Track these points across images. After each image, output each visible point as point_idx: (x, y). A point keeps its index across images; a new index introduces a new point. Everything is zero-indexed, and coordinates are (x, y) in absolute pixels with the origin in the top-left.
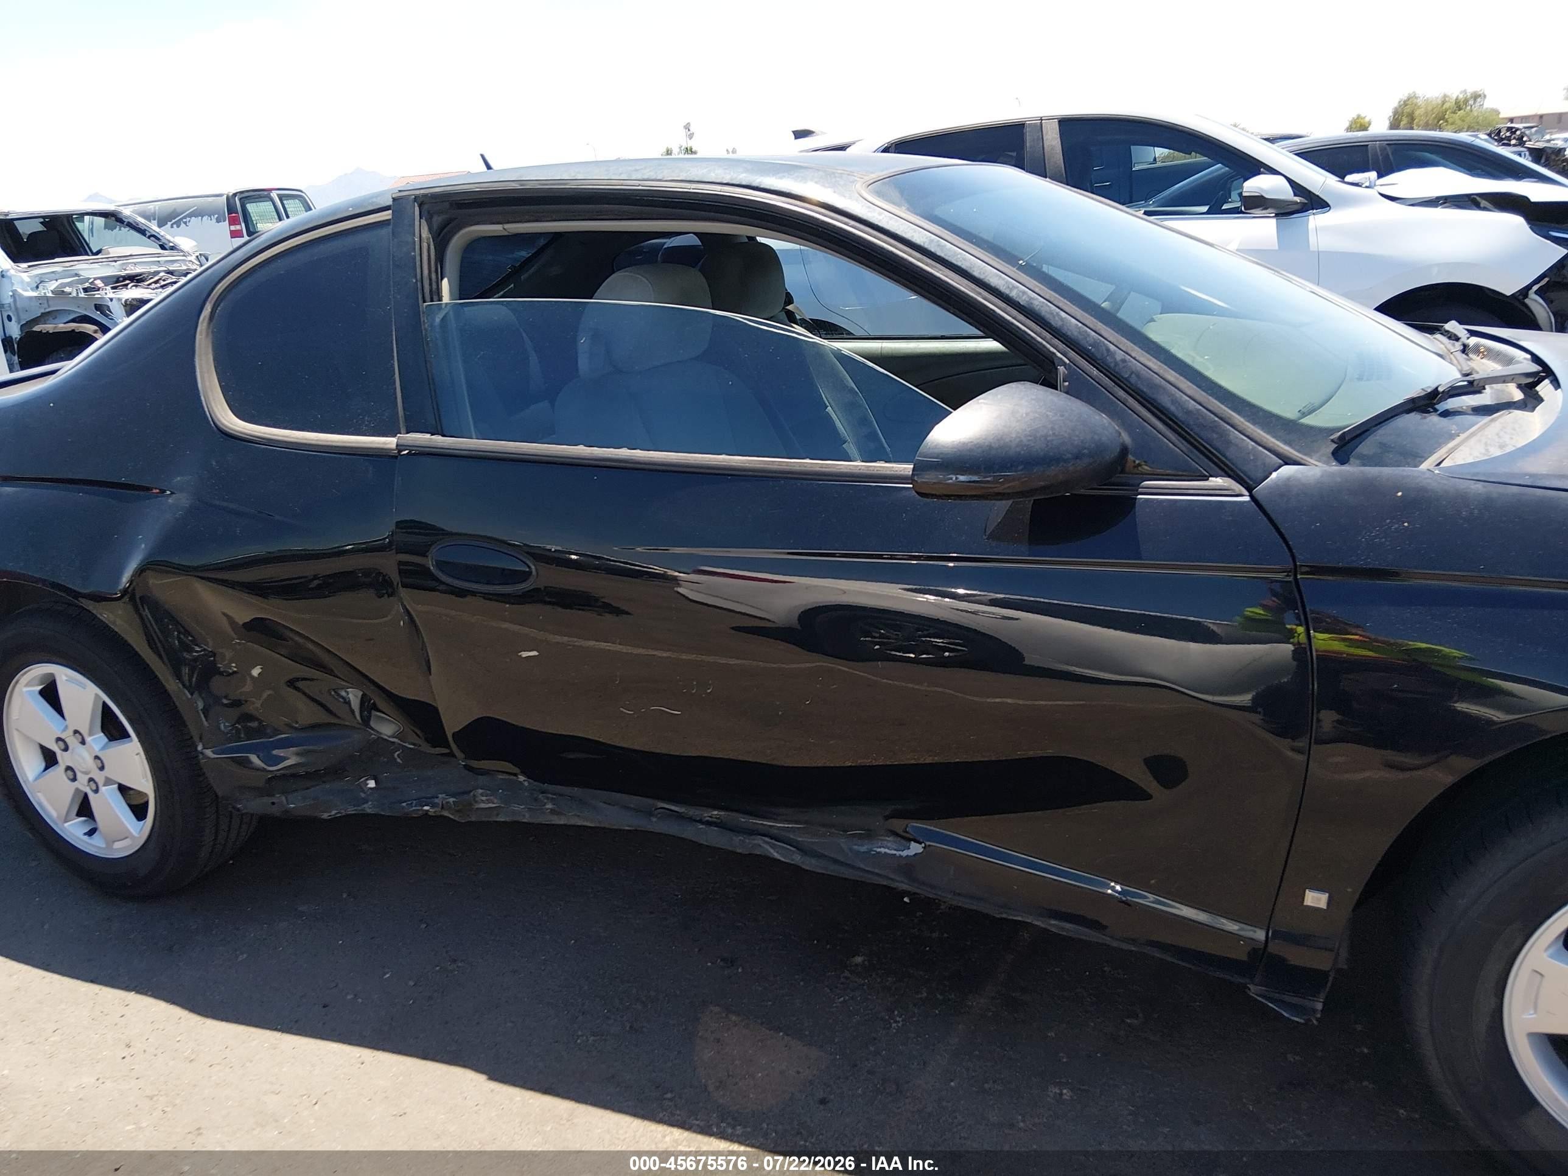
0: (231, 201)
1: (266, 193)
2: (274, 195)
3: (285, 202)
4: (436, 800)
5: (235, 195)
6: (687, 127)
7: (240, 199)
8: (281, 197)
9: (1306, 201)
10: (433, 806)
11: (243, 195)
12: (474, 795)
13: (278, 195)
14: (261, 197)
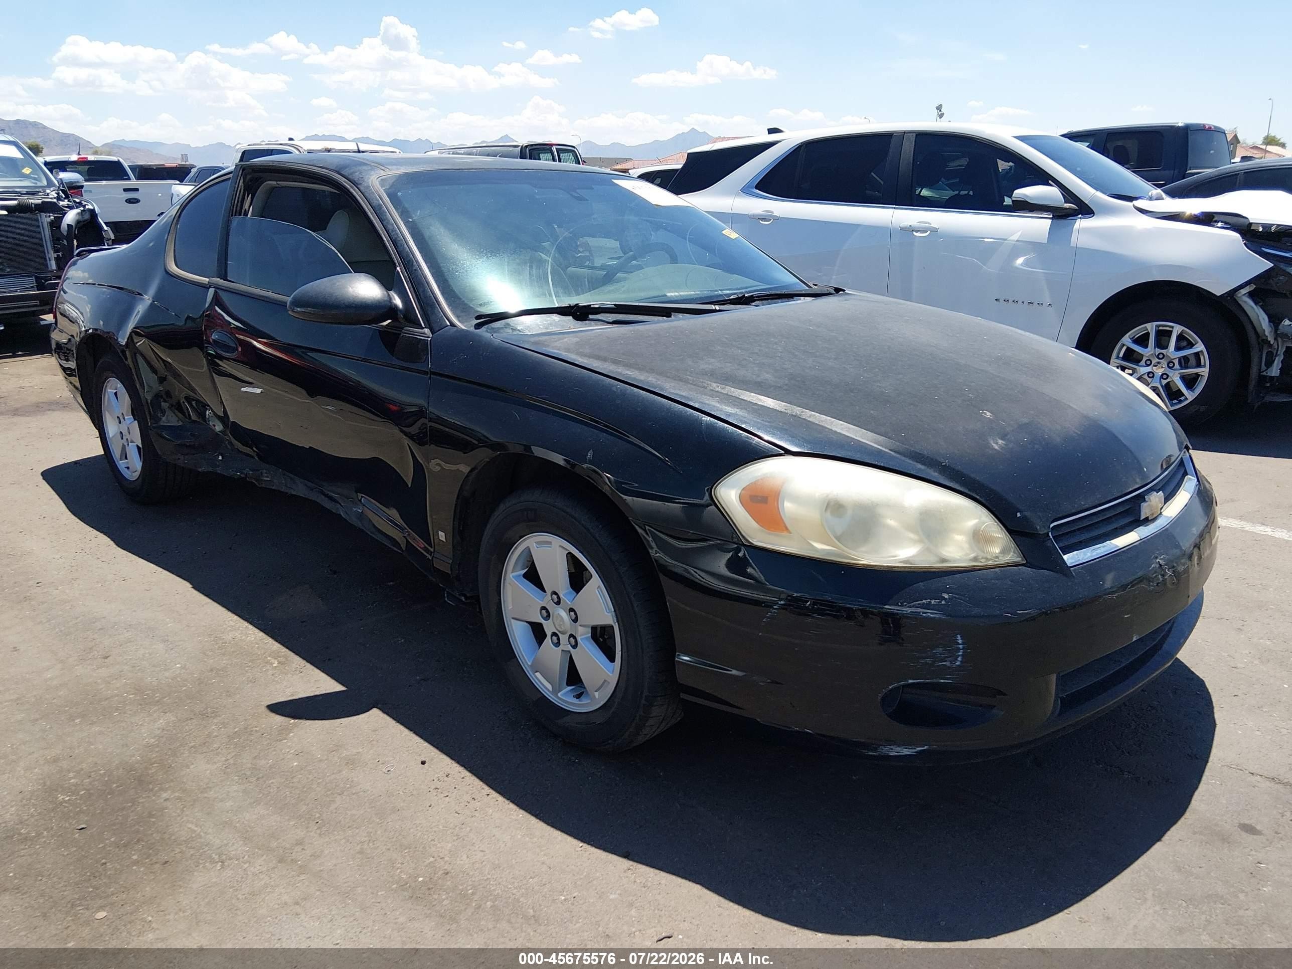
0: (524, 150)
1: (548, 147)
2: (554, 148)
3: (561, 155)
4: (244, 471)
5: (527, 146)
6: (939, 108)
7: (529, 151)
8: (558, 151)
9: (1077, 208)
10: (241, 473)
11: (532, 148)
12: (261, 472)
13: (556, 149)
14: (544, 150)
